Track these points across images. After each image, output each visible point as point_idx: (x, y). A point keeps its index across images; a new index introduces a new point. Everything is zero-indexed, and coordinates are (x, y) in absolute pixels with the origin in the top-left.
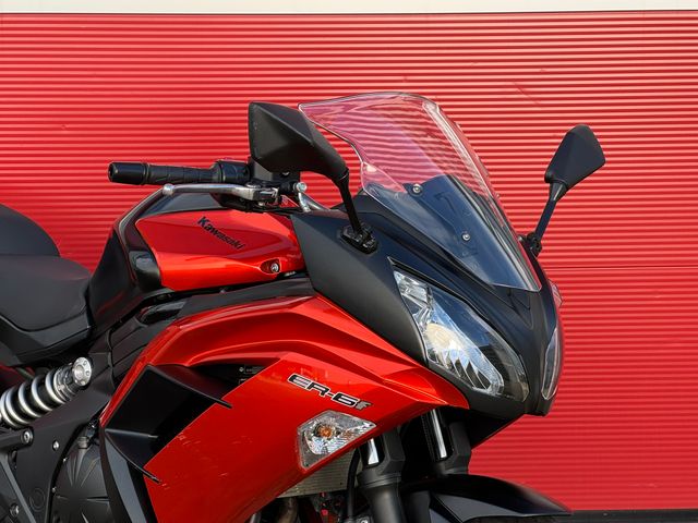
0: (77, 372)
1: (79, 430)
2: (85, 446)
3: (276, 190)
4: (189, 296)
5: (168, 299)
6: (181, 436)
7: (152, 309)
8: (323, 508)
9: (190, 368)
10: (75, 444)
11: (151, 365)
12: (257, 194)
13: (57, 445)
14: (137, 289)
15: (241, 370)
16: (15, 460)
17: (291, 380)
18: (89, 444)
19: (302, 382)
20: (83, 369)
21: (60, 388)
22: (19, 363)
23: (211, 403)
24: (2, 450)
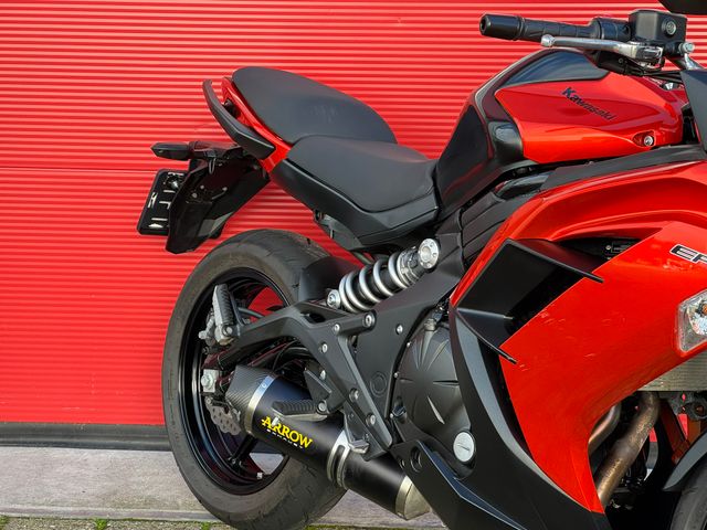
0: (423, 254)
1: (426, 312)
2: (432, 328)
3: (661, 49)
4: (554, 169)
5: (528, 172)
6: (543, 314)
7: (508, 184)
8: (683, 412)
9: (554, 243)
10: (421, 326)
11: (512, 239)
12: (640, 51)
13: (400, 329)
14: (495, 162)
15: (608, 248)
16: (355, 345)
17: (675, 251)
18: (436, 327)
19: (687, 254)
20: (429, 251)
21: (403, 271)
22: (360, 246)
23: (581, 276)
24: (342, 333)
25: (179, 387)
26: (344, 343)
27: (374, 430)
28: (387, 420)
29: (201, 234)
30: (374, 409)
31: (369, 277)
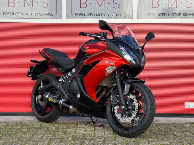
0: (73, 71)
1: (73, 78)
3: (104, 37)
5: (87, 55)
7: (84, 58)
9: (90, 64)
11: (85, 64)
12: (100, 37)
13: (70, 82)
14: (83, 55)
16: (63, 85)
18: (75, 80)
19: (106, 62)
20: (74, 70)
21: (70, 74)
23: (93, 67)
24: (61, 84)
25: (34, 99)
26: (61, 85)
27: (65, 97)
28: (68, 96)
29: (37, 77)
30: (66, 94)
31: (65, 76)
